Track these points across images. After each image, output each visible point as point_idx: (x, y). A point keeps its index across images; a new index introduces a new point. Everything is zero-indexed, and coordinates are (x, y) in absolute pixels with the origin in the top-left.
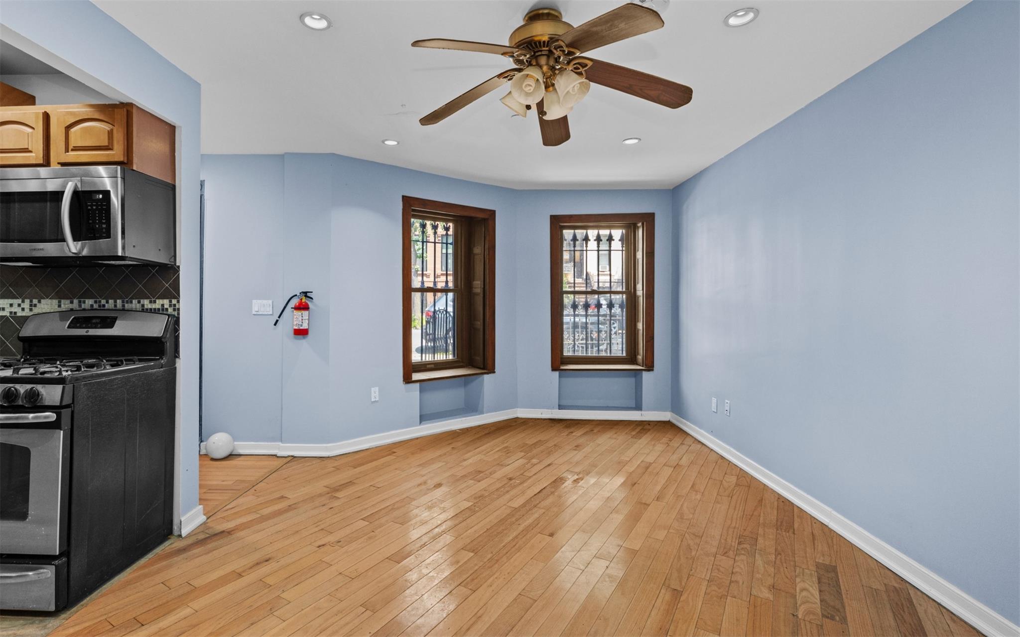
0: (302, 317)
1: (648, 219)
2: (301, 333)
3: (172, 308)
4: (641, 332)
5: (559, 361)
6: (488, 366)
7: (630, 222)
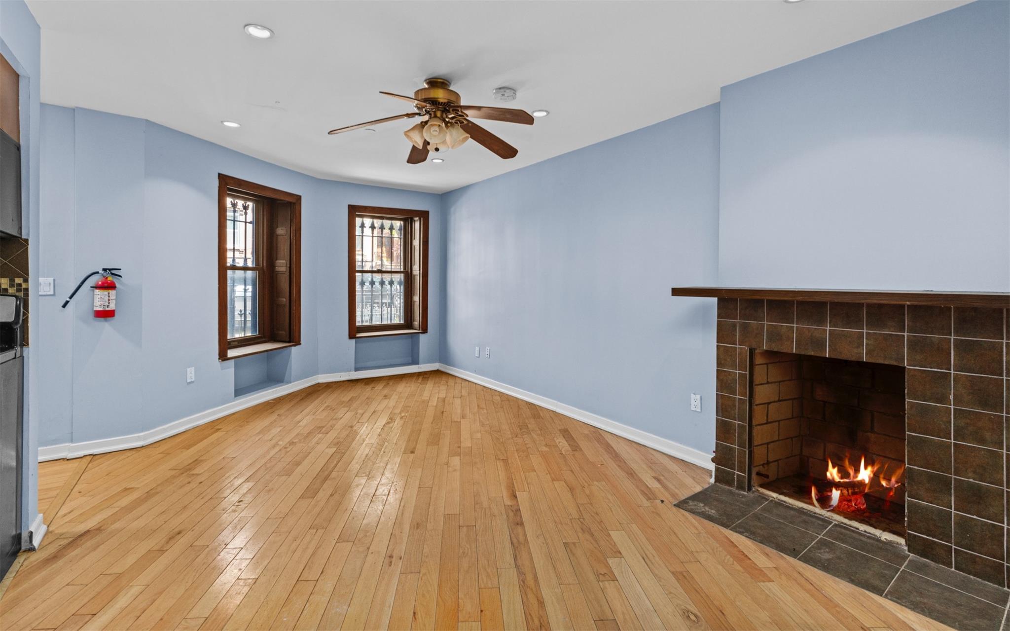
0: (109, 296)
1: (424, 215)
2: (106, 314)
3: (15, 288)
4: (417, 304)
5: (354, 331)
6: (293, 338)
7: (408, 217)
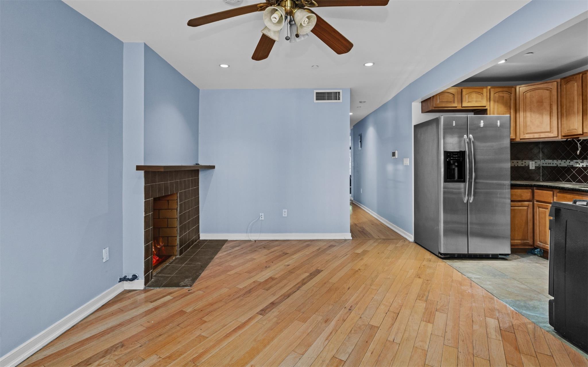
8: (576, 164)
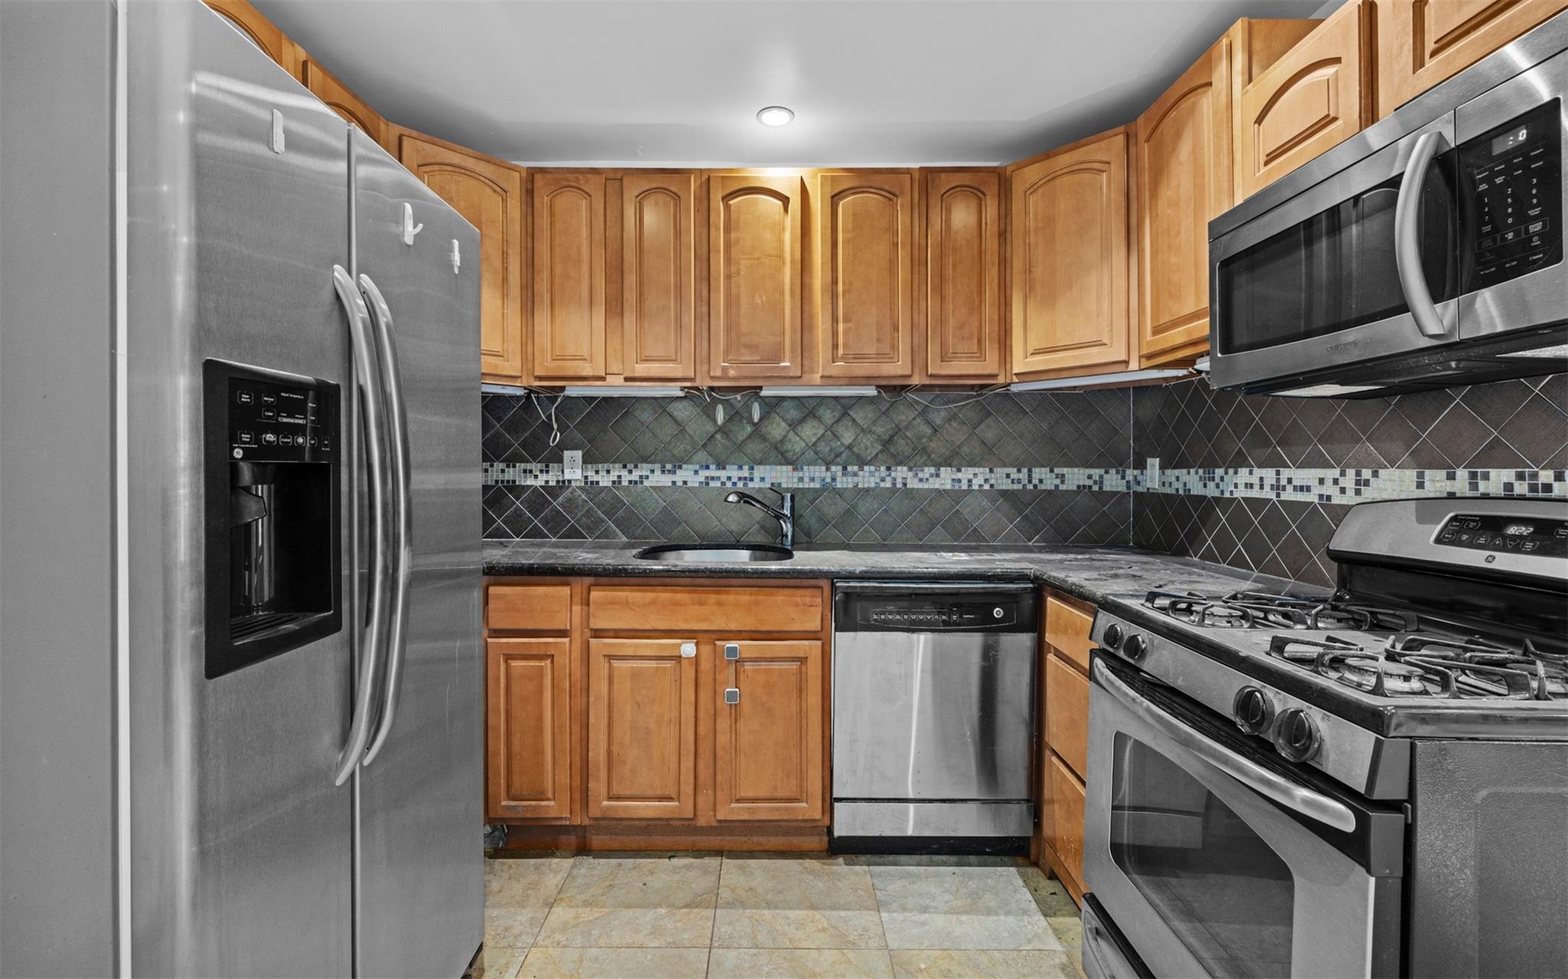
8: (525, 477)
